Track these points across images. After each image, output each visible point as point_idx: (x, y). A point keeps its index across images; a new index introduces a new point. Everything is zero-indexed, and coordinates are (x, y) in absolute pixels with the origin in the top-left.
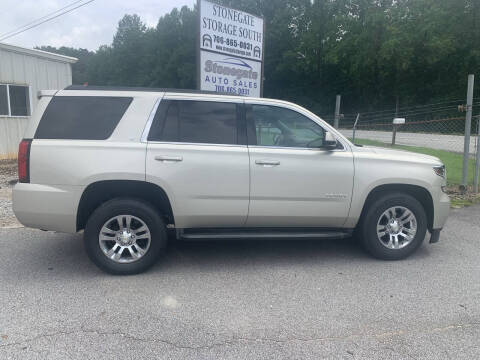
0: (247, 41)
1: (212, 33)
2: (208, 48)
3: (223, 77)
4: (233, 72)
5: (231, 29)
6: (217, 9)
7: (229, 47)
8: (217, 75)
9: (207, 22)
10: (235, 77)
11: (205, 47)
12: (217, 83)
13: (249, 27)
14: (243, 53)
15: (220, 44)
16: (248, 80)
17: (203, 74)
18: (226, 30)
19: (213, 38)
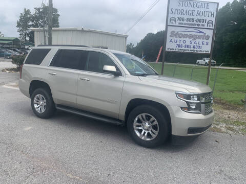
0: (202, 18)
1: (176, 16)
3: (182, 39)
4: (191, 36)
6: (181, 3)
7: (189, 22)
8: (178, 39)
9: (174, 11)
11: (171, 24)
12: (178, 43)
14: (199, 25)
15: (181, 22)
16: (201, 41)
17: (169, 39)
18: (187, 13)
19: (177, 19)
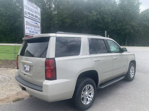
0: (37, 15)
1: (27, 11)
2: (26, 16)
3: (31, 27)
4: (34, 26)
5: (32, 10)
6: (28, 2)
7: (32, 17)
8: (29, 27)
9: (26, 7)
10: (34, 28)
11: (25, 16)
12: (30, 30)
13: (37, 10)
14: (36, 19)
15: (29, 15)
16: (37, 29)
17: (26, 26)
19: (28, 13)
